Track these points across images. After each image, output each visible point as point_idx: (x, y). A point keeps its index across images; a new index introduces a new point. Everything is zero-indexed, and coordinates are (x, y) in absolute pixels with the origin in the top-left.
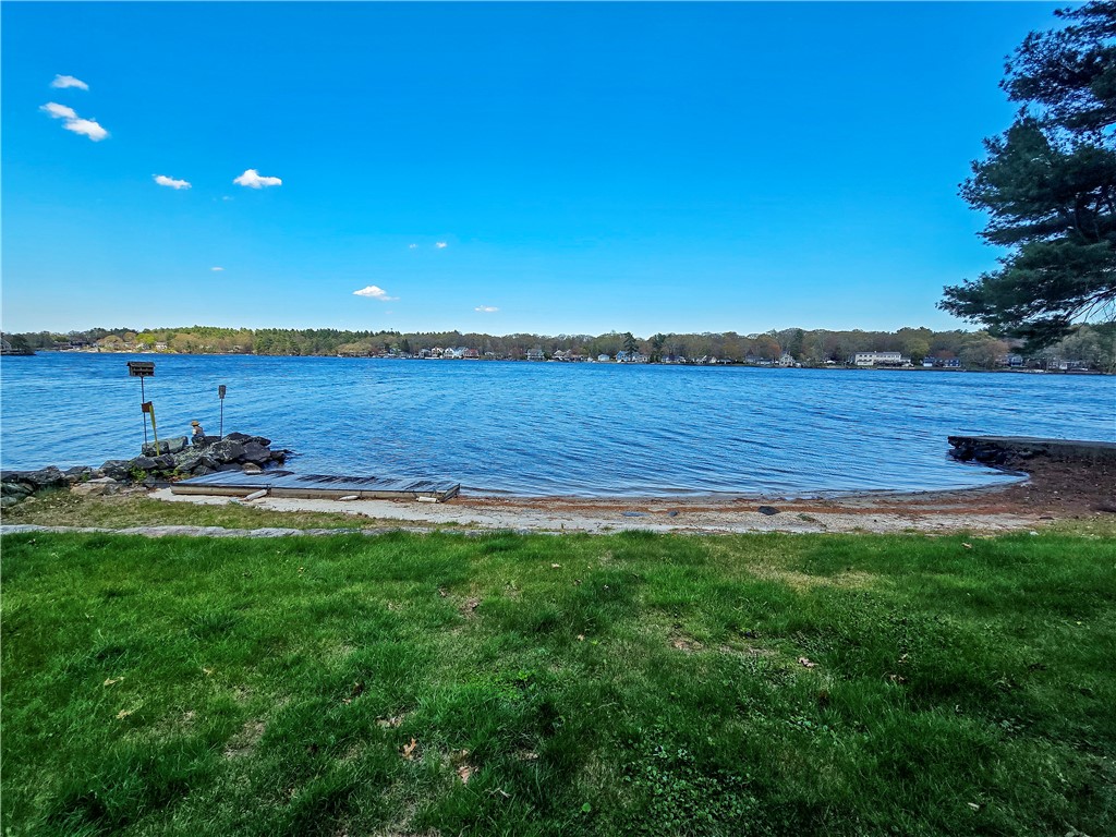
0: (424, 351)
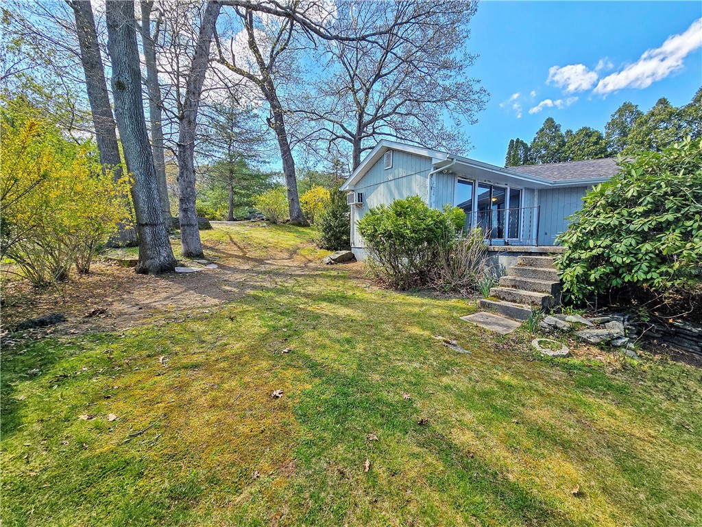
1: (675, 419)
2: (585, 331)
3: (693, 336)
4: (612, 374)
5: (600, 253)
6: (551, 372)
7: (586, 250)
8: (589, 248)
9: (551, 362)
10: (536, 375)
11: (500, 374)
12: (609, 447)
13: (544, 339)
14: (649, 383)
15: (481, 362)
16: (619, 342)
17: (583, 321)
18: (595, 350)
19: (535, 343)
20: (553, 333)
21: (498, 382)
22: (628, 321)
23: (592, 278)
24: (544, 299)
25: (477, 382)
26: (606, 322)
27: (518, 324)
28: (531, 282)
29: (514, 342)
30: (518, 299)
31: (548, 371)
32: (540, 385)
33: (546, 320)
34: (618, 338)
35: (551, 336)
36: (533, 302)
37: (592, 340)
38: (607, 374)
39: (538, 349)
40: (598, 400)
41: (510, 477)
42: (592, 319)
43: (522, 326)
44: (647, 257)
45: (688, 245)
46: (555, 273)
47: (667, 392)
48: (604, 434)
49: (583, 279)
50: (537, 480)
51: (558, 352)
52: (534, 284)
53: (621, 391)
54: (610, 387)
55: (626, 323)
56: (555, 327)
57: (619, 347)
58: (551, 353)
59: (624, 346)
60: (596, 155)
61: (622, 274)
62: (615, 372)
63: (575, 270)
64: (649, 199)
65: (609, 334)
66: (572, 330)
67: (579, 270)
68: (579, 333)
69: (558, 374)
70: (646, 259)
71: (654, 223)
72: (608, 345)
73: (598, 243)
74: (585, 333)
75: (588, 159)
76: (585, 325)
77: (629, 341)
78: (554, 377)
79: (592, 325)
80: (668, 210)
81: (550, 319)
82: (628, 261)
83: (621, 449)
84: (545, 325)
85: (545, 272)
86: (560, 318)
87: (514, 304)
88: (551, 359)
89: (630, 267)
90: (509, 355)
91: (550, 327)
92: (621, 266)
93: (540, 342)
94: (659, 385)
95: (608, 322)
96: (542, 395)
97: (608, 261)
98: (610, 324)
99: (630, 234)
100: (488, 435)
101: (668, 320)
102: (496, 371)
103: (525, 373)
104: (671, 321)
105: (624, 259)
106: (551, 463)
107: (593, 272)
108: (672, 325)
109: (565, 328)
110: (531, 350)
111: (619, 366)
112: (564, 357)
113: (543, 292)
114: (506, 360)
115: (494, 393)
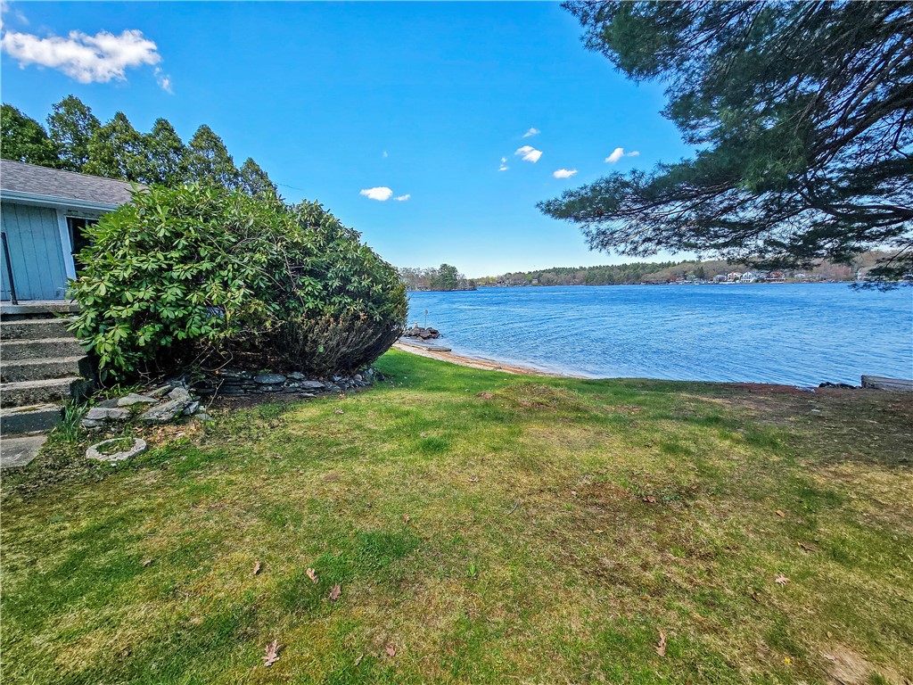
0: (719, 276)
1: (268, 456)
2: (151, 410)
3: (237, 381)
4: (202, 445)
5: (145, 308)
6: (139, 478)
7: (125, 305)
8: (128, 303)
9: (132, 466)
10: (123, 493)
11: (68, 525)
12: (248, 512)
13: (103, 443)
14: (234, 436)
15: (12, 530)
16: (192, 408)
17: (143, 399)
18: (171, 429)
19: (92, 453)
20: (109, 429)
21: (74, 538)
22: (187, 384)
23: (141, 342)
24: (73, 385)
25: (33, 562)
26: (168, 392)
27: (44, 439)
28: (35, 366)
29: (53, 468)
30: (18, 398)
31: (134, 479)
32: (139, 502)
33: (90, 415)
34: (190, 404)
35: (108, 435)
36: (53, 396)
37: (164, 418)
38: (198, 448)
39: (102, 458)
40: (209, 477)
41: (196, 621)
42: (152, 393)
43: (53, 440)
44: (197, 310)
45: (229, 294)
46: (75, 343)
47: (250, 437)
48: (237, 504)
49: (129, 345)
50: (222, 595)
51: (134, 451)
52: (44, 366)
53: (220, 456)
54: (210, 458)
55: (186, 386)
56: (109, 421)
57: (192, 414)
58: (125, 456)
59: (197, 412)
60: (41, 159)
61: (174, 330)
62: (203, 442)
63: (113, 335)
64: (183, 242)
65: (180, 404)
66: (133, 415)
67: (120, 333)
68: (145, 416)
69: (150, 477)
70: (196, 313)
71: (195, 271)
72: (182, 417)
73: (141, 295)
74: (151, 414)
75: (27, 162)
76: (147, 403)
77: (199, 405)
78: (148, 483)
79: (152, 400)
80: (203, 259)
81: (96, 412)
82: (181, 316)
83: (256, 505)
84: (91, 422)
85: (56, 344)
86: (108, 406)
87: (12, 410)
88: (130, 464)
89: (182, 323)
90: (59, 491)
91: (102, 423)
92: (171, 323)
93: (99, 449)
94: (241, 435)
95: (170, 391)
96: (152, 511)
97: (156, 317)
98: (173, 392)
99: (172, 283)
100: (126, 609)
101: (215, 372)
102: (56, 526)
103: (106, 500)
104: (217, 372)
105: (176, 313)
106: (219, 568)
107: (140, 333)
108: (219, 376)
109: (124, 417)
110: (91, 465)
111: (202, 433)
112: (143, 452)
113: (63, 376)
114: (59, 500)
115: (83, 554)
